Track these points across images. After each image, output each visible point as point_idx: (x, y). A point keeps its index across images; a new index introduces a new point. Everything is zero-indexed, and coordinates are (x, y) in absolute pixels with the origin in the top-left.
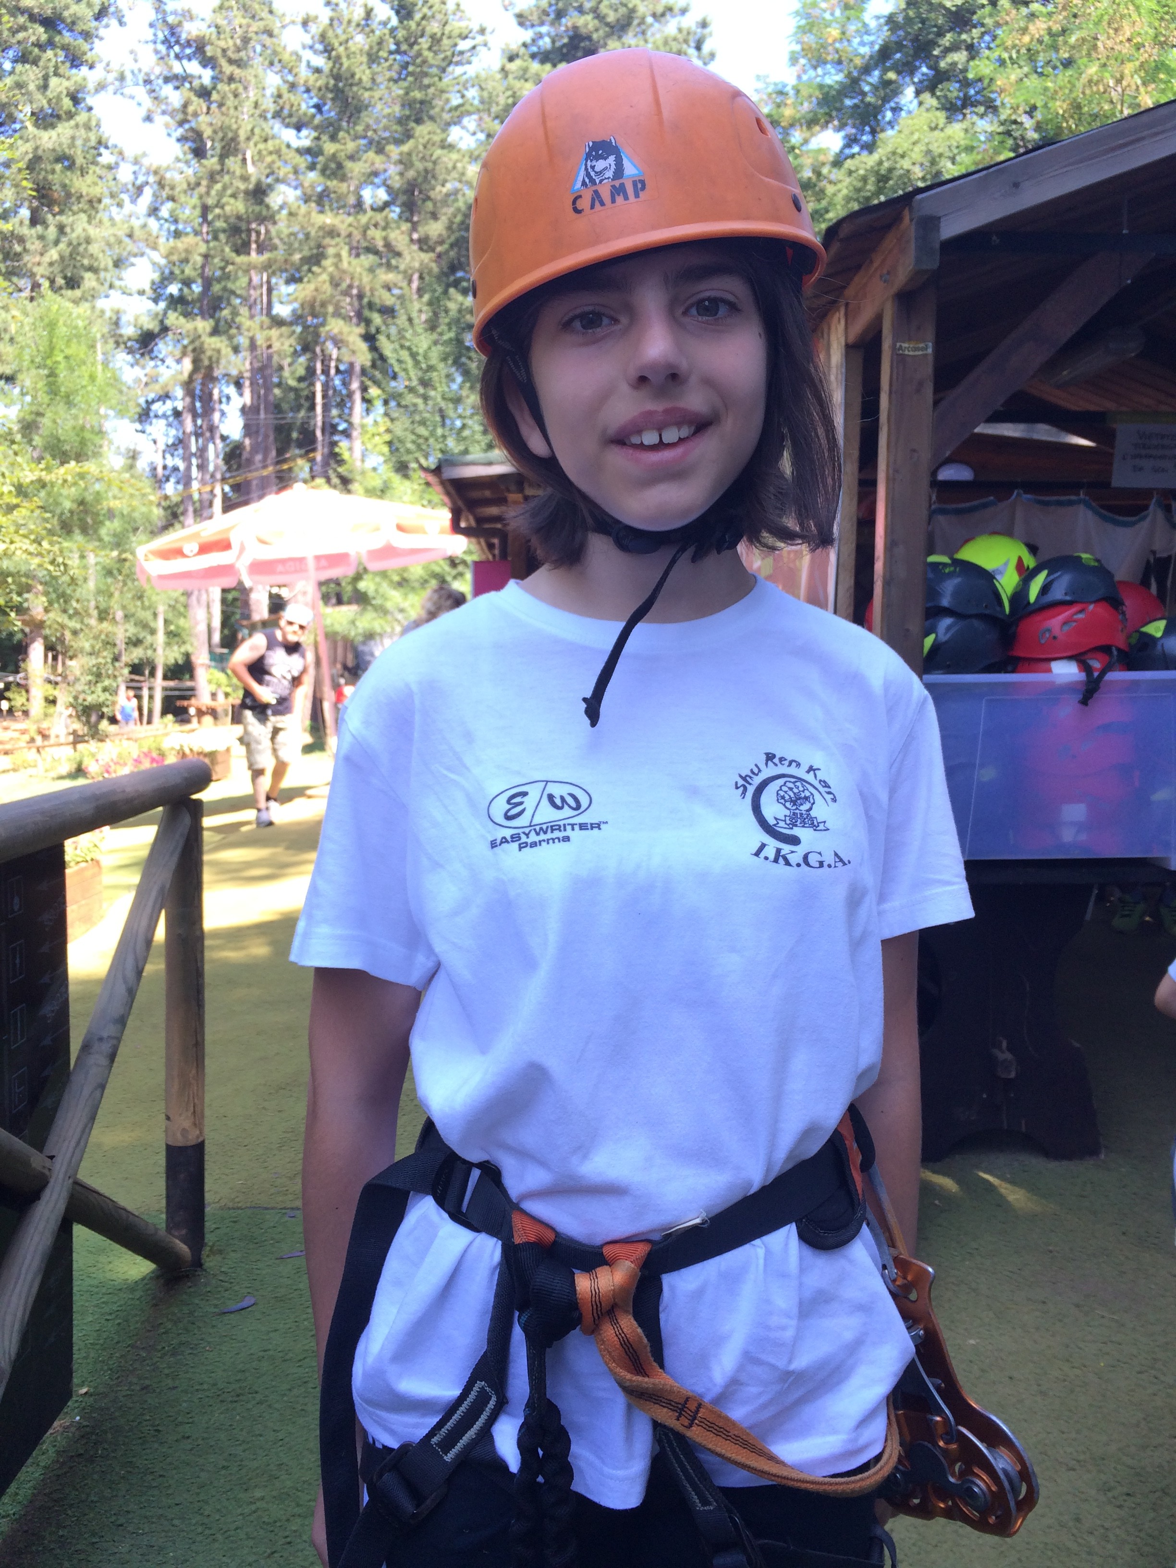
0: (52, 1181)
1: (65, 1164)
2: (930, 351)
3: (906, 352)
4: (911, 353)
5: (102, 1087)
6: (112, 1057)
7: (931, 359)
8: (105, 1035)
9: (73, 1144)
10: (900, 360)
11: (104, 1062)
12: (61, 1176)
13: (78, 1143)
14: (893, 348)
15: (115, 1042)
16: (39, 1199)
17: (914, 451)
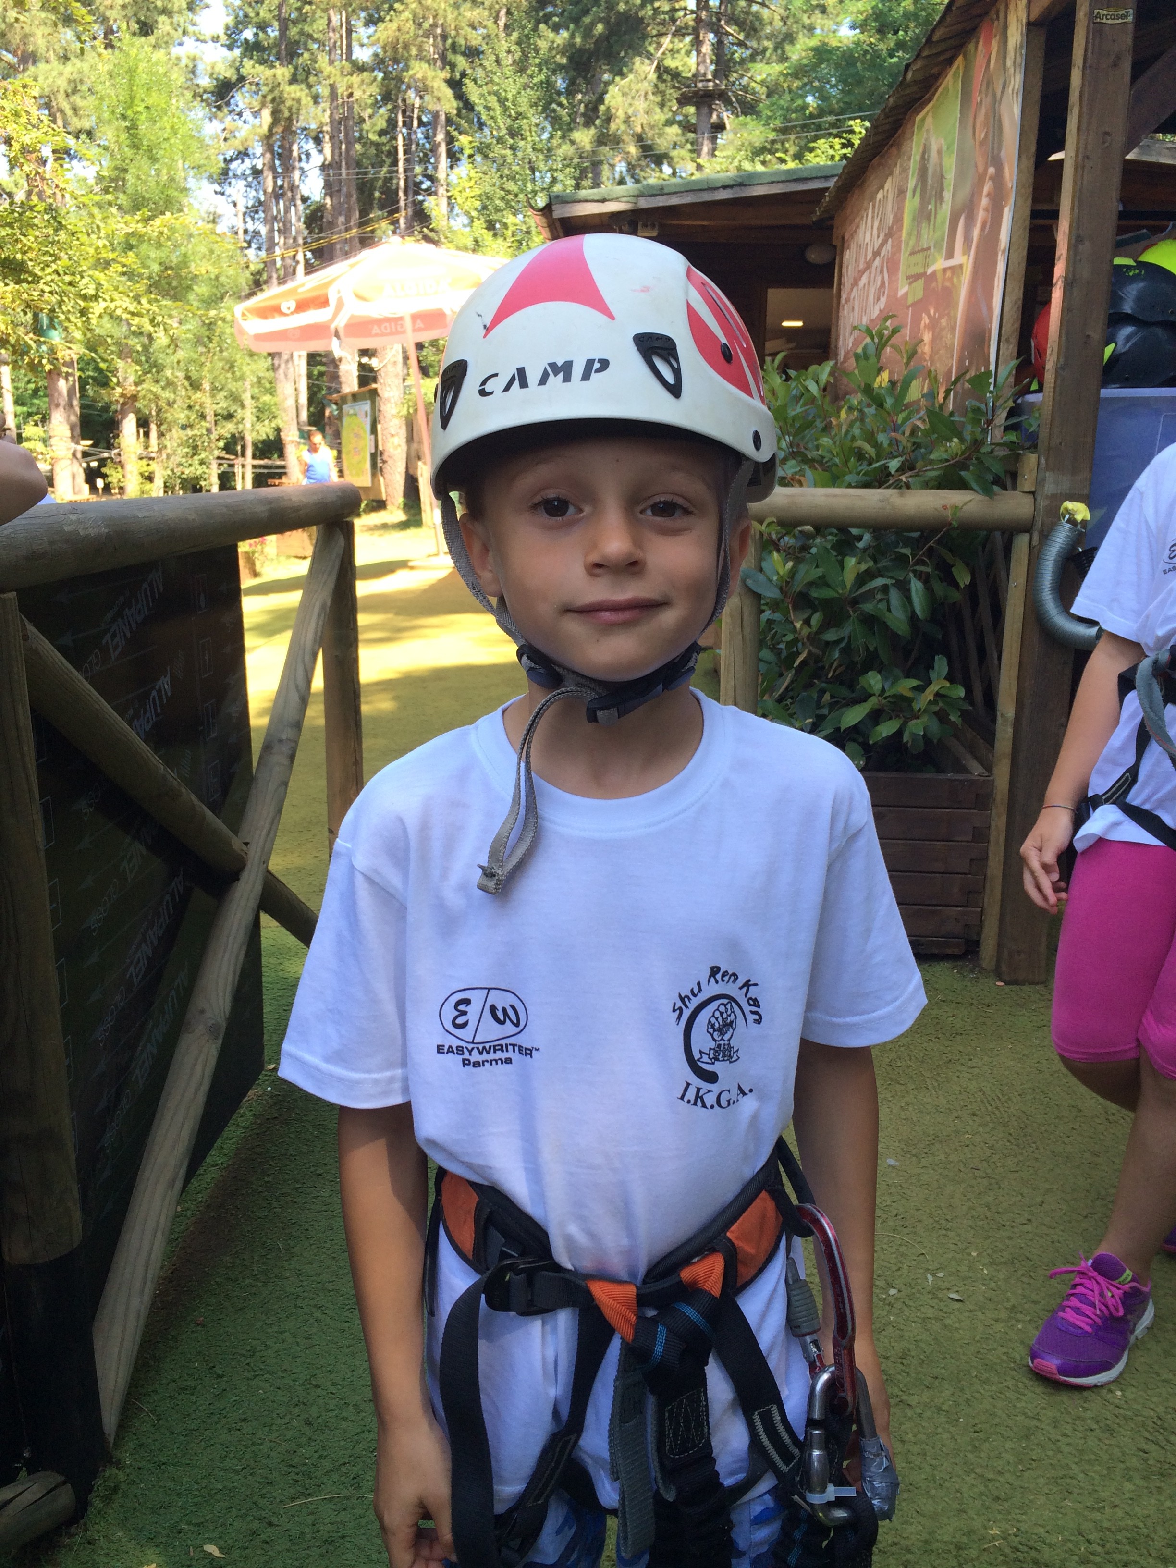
0: (249, 866)
1: (259, 850)
2: (1130, 19)
3: (1104, 21)
4: (1109, 22)
5: (285, 784)
6: (292, 758)
7: (1131, 27)
8: (284, 737)
9: (264, 833)
10: (1097, 30)
11: (285, 761)
12: (257, 860)
13: (269, 833)
14: (1090, 15)
15: (293, 745)
16: (238, 879)
17: (1107, 134)
